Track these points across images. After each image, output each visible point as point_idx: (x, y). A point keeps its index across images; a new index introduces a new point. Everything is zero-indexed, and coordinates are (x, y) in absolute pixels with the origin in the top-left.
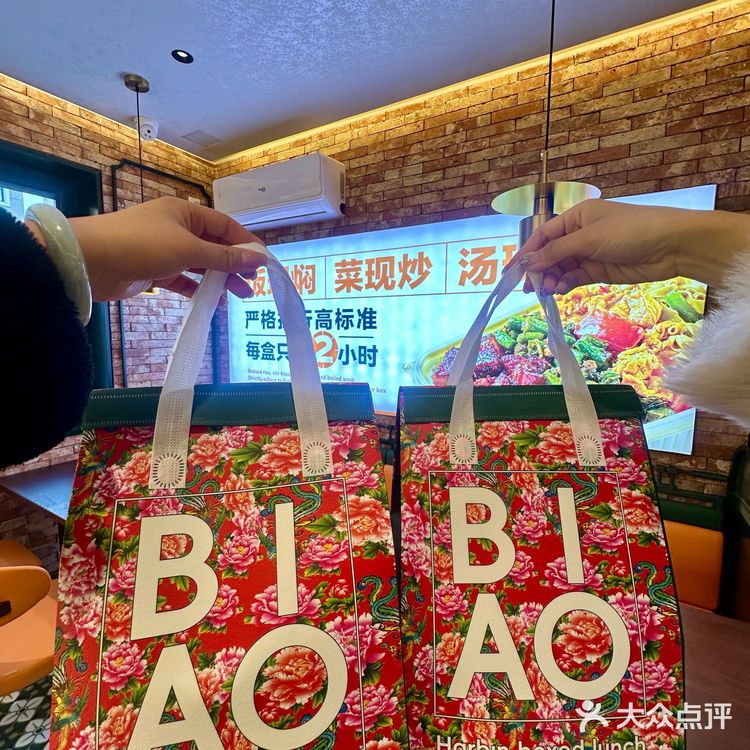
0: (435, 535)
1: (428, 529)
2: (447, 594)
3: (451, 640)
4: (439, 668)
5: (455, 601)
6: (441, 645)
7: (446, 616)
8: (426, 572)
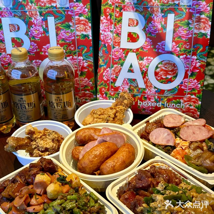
0: (115, 29)
1: (112, 27)
2: (117, 51)
3: (117, 67)
4: (112, 76)
5: (120, 54)
6: (113, 69)
7: (116, 59)
8: (110, 43)
